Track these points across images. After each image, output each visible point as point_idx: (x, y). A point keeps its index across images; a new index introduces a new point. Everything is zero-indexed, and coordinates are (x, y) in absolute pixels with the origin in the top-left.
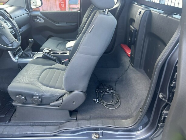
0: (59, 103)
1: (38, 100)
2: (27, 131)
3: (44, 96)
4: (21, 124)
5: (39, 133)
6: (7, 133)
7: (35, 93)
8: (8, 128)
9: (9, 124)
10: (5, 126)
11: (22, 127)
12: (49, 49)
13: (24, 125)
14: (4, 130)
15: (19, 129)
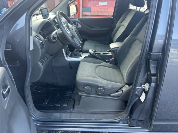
0: (119, 94)
1: (102, 90)
2: (91, 117)
3: (106, 88)
4: (82, 112)
5: (101, 120)
6: (74, 119)
7: (100, 85)
8: (73, 115)
9: (73, 111)
10: (70, 113)
11: (85, 114)
12: (94, 50)
13: (86, 112)
14: (71, 116)
15: (83, 116)
